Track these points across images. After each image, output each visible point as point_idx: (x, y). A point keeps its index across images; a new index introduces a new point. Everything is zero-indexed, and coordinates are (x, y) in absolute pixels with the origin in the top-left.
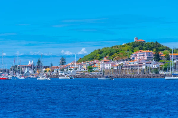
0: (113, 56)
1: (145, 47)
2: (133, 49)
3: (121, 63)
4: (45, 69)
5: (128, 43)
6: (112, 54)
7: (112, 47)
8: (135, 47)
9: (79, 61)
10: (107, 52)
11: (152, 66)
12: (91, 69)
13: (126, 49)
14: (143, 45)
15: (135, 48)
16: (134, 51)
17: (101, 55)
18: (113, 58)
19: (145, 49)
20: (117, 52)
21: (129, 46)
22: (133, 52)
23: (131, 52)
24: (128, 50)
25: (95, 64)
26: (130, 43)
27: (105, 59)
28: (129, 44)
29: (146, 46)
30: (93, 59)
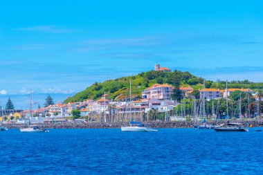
0: (116, 93)
1: (166, 79)
2: (148, 82)
3: (123, 103)
4: (11, 115)
5: (140, 73)
6: (113, 90)
7: (117, 80)
8: (151, 79)
9: (66, 102)
10: (108, 87)
11: (162, 109)
12: (76, 114)
13: (138, 83)
14: (163, 77)
15: (152, 81)
16: (149, 85)
17: (98, 92)
18: (115, 97)
19: (167, 82)
20: (122, 86)
21: (142, 78)
22: (147, 86)
23: (144, 87)
24: (140, 84)
25: (86, 105)
26: (143, 73)
27: (103, 99)
28: (141, 75)
29: (167, 77)
30: (86, 98)
